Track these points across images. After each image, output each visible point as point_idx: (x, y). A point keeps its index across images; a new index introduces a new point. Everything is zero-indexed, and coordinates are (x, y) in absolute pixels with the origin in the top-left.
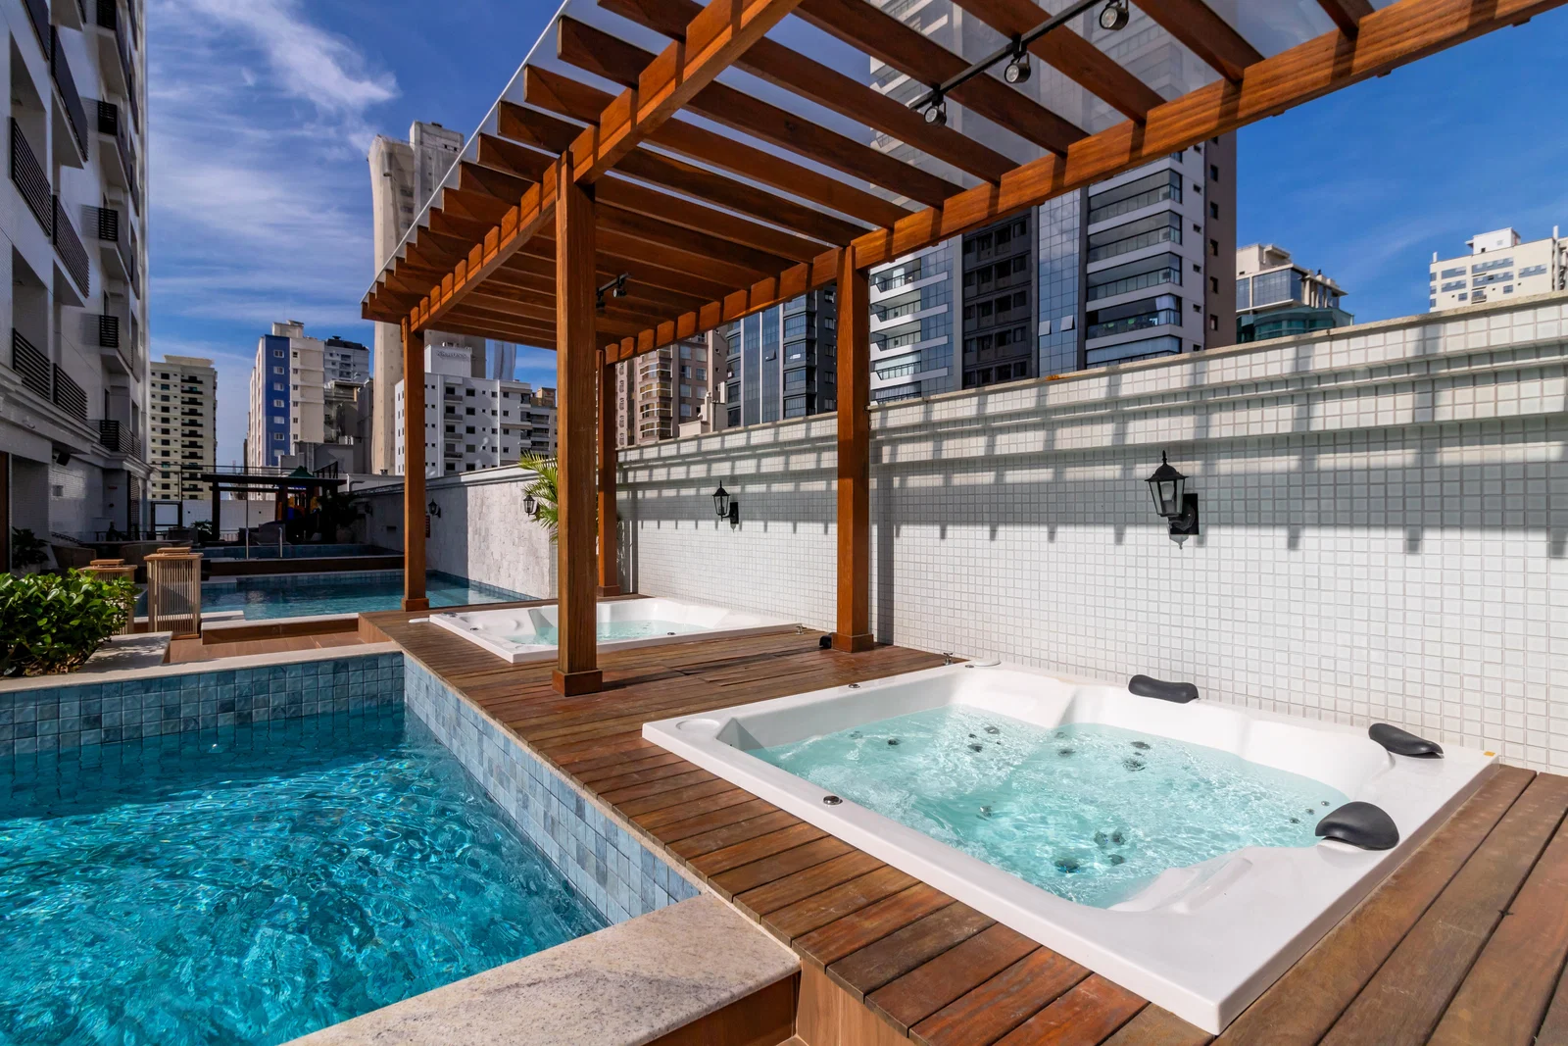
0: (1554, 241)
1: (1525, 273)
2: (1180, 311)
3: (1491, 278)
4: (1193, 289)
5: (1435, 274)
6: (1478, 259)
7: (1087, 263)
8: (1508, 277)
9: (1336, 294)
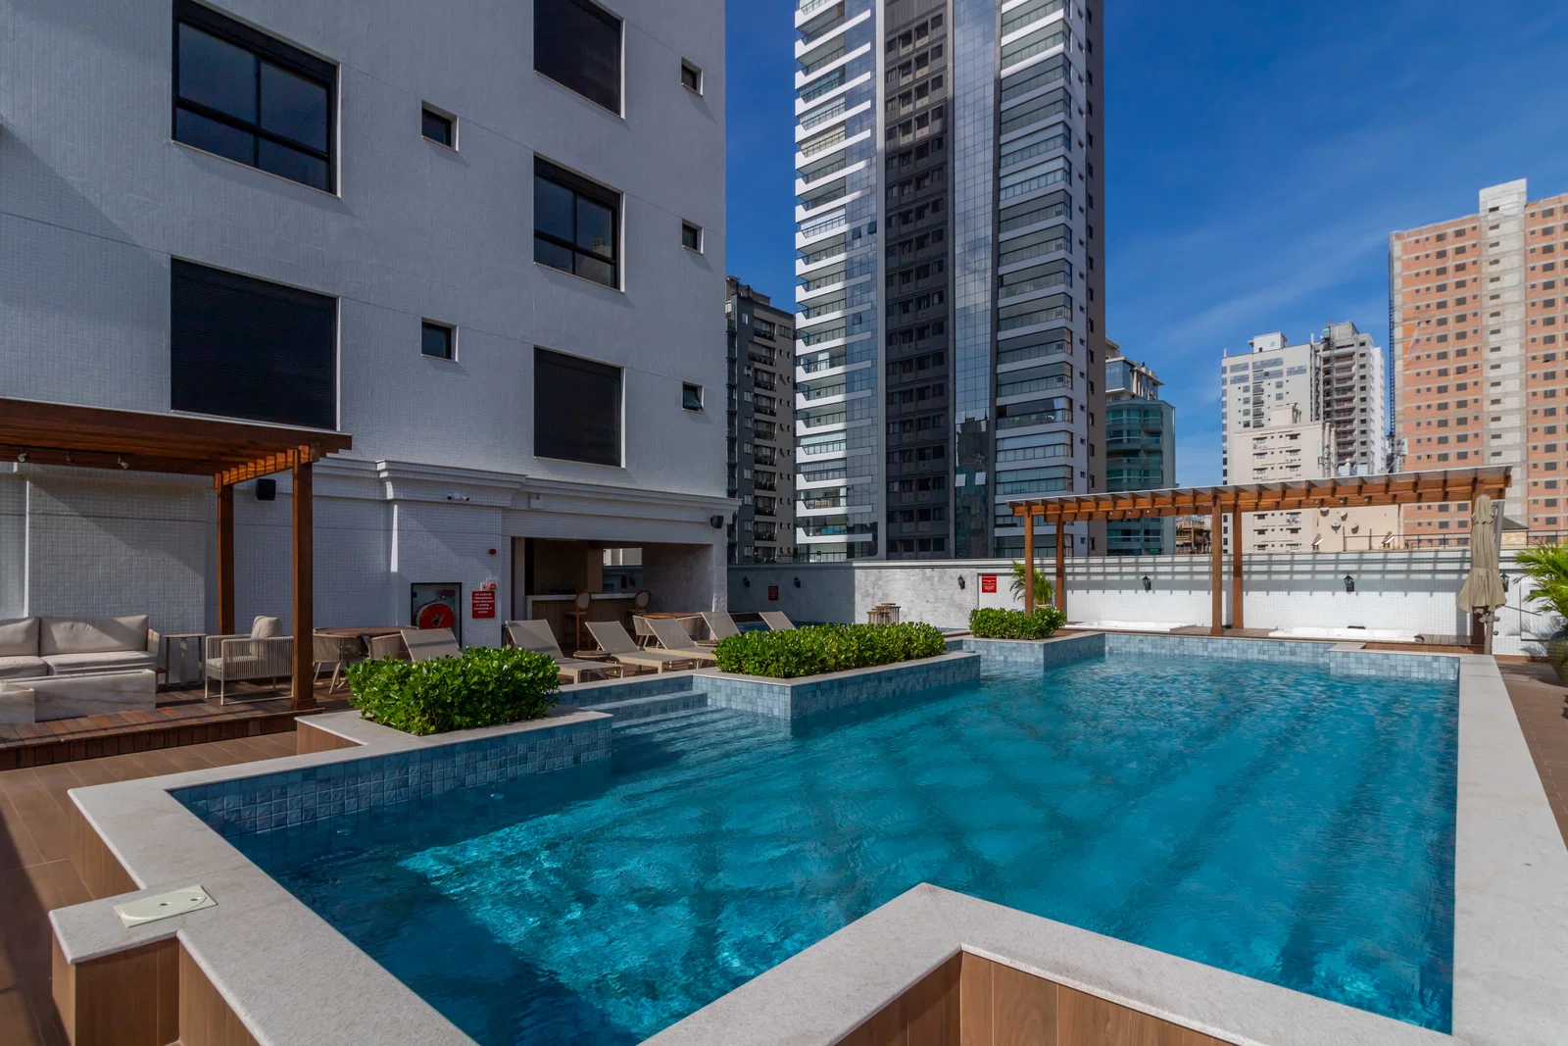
0: (1312, 346)
1: (1291, 372)
2: (1072, 411)
3: (1267, 374)
4: (1080, 393)
5: (1226, 367)
6: (1258, 358)
7: (997, 364)
8: (1279, 374)
9: (1156, 384)
